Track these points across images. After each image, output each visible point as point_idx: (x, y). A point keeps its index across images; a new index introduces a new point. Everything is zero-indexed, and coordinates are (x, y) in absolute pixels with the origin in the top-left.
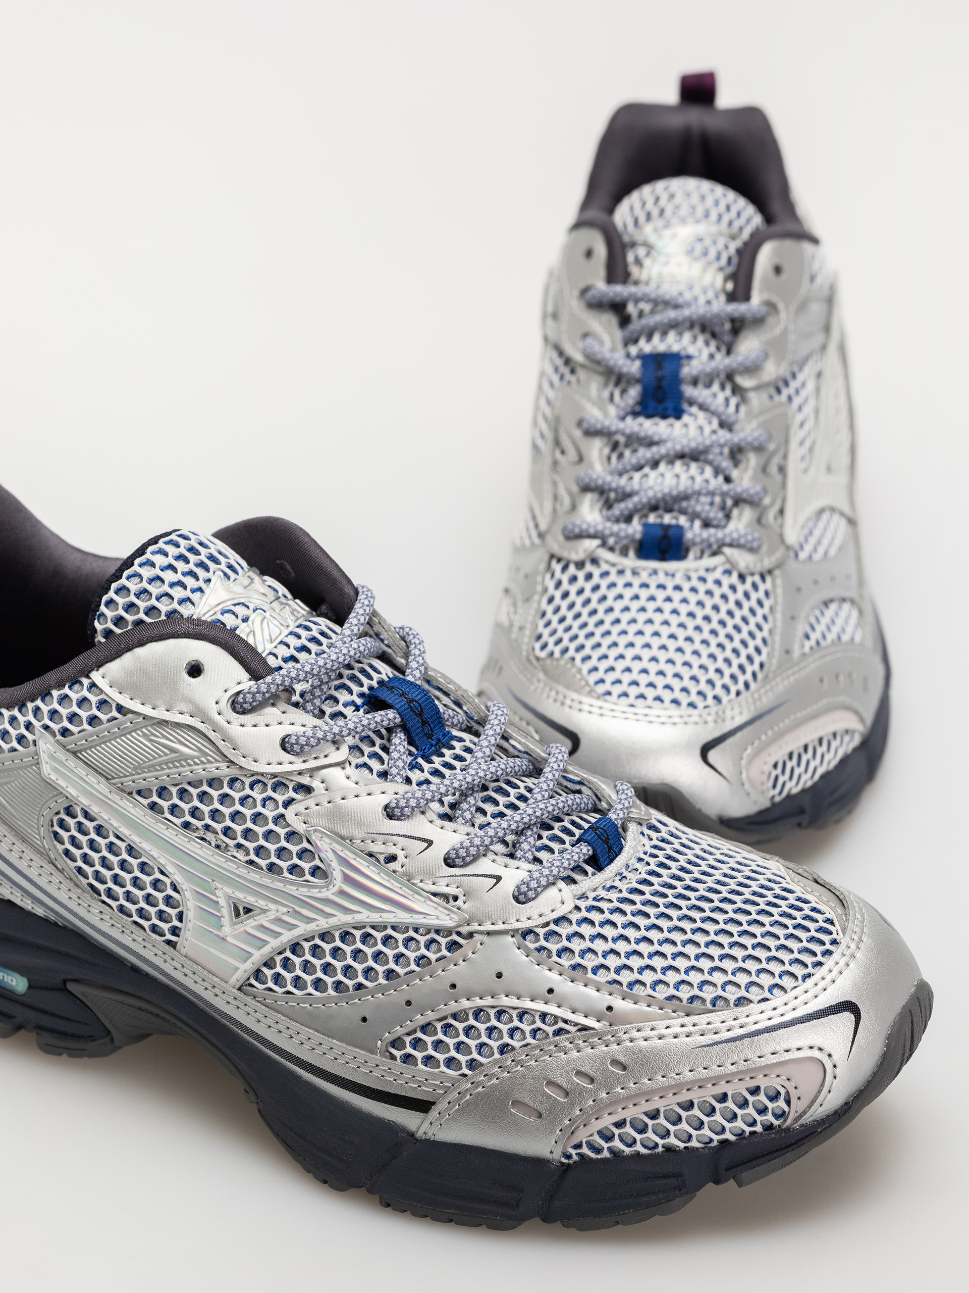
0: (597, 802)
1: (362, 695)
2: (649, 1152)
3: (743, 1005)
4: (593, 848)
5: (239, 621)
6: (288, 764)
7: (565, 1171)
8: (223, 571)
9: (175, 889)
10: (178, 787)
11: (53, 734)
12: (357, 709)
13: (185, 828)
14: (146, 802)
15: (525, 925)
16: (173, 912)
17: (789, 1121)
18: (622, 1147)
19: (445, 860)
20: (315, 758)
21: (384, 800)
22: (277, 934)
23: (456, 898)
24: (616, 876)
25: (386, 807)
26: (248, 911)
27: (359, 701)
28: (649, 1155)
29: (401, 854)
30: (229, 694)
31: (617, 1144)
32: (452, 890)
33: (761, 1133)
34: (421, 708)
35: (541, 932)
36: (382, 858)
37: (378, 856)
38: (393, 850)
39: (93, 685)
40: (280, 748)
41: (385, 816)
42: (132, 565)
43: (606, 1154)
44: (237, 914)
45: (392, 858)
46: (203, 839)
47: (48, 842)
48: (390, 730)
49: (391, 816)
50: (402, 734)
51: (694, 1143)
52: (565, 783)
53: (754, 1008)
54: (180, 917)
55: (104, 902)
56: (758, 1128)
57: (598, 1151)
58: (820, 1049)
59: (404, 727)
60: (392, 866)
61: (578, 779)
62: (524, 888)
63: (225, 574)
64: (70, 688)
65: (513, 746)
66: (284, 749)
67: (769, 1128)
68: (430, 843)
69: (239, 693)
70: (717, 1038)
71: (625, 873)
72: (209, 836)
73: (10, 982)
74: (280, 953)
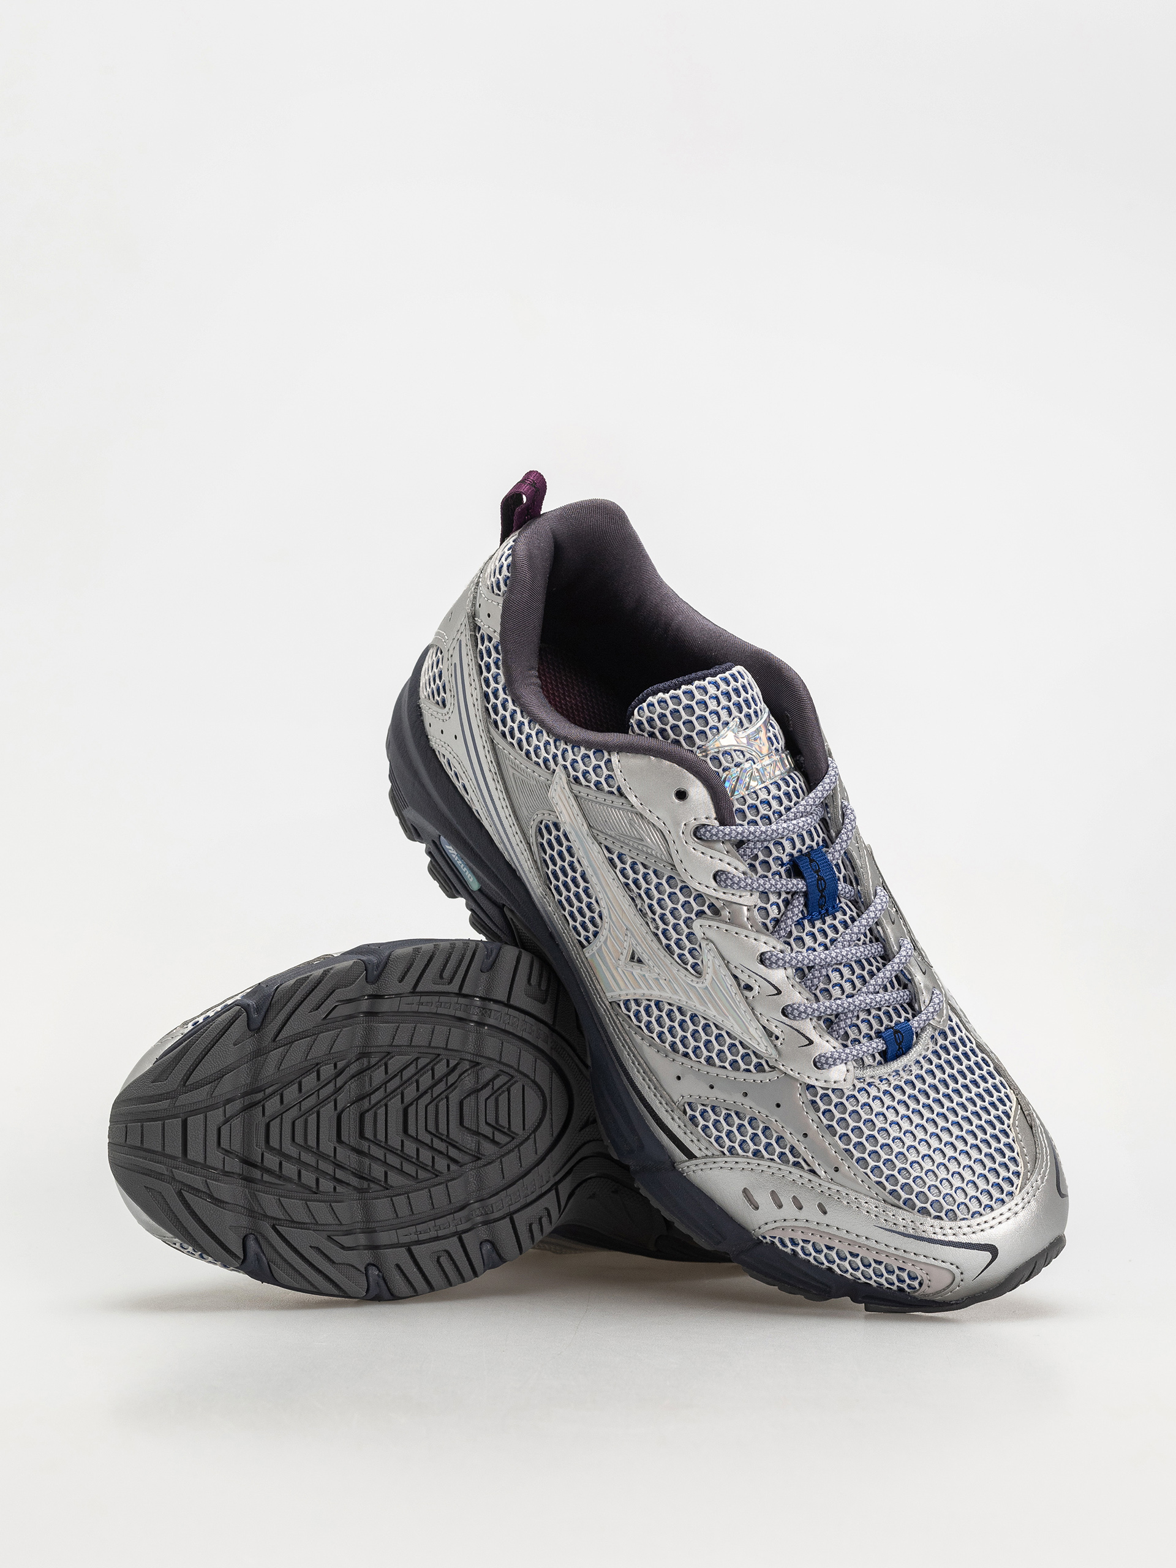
0: (914, 1000)
1: (791, 855)
2: (817, 1264)
3: (923, 1214)
4: (887, 1046)
5: (733, 765)
6: (711, 890)
7: (759, 1243)
8: (740, 719)
9: (601, 917)
10: (633, 860)
11: (568, 776)
12: (782, 865)
13: (626, 885)
14: (608, 855)
15: (812, 1082)
16: (591, 928)
17: (916, 1294)
18: (800, 1252)
19: (783, 1009)
20: (733, 894)
21: (764, 948)
22: (650, 987)
23: (777, 1038)
24: (893, 1072)
25: (762, 954)
26: (640, 961)
27: (786, 859)
28: (816, 1266)
29: (756, 988)
30: (698, 823)
31: (798, 1249)
32: (777, 1032)
33: (895, 1291)
34: (825, 887)
35: (821, 1092)
36: (743, 984)
37: (741, 981)
38: (752, 983)
39: (609, 761)
40: (712, 875)
41: (758, 961)
42: (680, 688)
43: (788, 1250)
44: (632, 958)
45: (749, 988)
46: (633, 899)
47: (532, 832)
48: (795, 893)
49: (762, 962)
50: (803, 899)
51: (848, 1276)
52: (901, 977)
53: (930, 1221)
54: (595, 934)
55: (550, 889)
56: (894, 1288)
57: (785, 1245)
58: (957, 1267)
59: (806, 895)
60: (747, 993)
61: (910, 978)
62: (823, 1060)
63: (741, 722)
64: (594, 753)
65: (878, 931)
66: (715, 878)
67: (901, 1290)
68: (779, 992)
69: (704, 825)
70: (894, 1228)
71: (901, 1073)
72: (638, 901)
73: (469, 877)
74: (649, 1000)
